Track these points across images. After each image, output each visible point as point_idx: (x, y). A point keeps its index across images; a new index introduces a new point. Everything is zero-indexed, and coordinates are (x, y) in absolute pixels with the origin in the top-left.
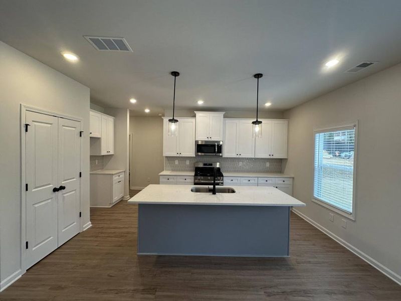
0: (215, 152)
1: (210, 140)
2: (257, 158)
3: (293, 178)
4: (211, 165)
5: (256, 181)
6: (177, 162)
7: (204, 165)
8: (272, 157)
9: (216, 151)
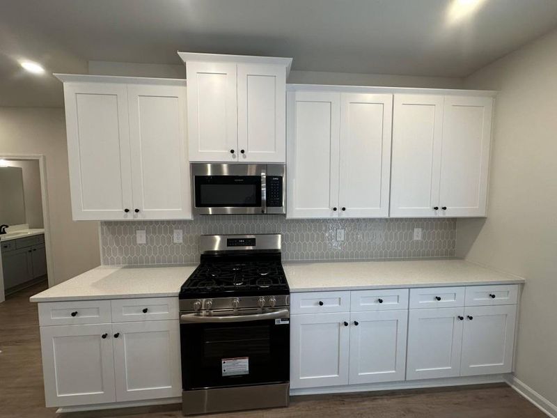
0: (258, 203)
1: (240, 159)
2: (397, 219)
3: (522, 284)
4: (252, 242)
5: (404, 301)
6: (141, 238)
7: (230, 242)
8: (440, 214)
9: (264, 197)
